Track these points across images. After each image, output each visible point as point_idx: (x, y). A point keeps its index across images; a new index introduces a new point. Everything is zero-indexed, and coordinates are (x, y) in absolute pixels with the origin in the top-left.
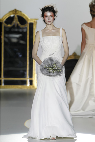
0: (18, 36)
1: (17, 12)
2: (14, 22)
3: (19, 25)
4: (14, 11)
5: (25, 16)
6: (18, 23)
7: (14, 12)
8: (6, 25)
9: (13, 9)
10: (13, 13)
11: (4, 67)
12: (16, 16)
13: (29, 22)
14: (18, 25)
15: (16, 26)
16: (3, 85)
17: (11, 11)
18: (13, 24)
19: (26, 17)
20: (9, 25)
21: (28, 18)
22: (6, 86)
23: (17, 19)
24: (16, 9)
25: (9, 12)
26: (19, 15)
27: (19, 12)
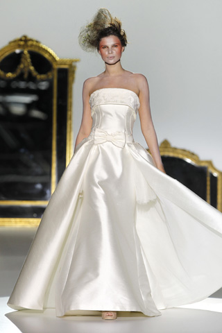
1: (30, 43)
2: (22, 66)
3: (35, 73)
4: (21, 40)
6: (32, 68)
7: (22, 43)
9: (19, 36)
10: (19, 46)
12: (26, 52)
13: (56, 67)
14: (30, 73)
15: (26, 76)
17: (15, 41)
18: (19, 71)
19: (50, 55)
20: (9, 75)
21: (54, 58)
23: (29, 60)
24: (25, 37)
25: (10, 43)
26: (32, 49)
27: (35, 43)
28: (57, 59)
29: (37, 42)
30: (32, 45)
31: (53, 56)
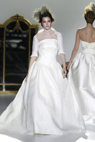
0: (18, 41)
1: (19, 17)
2: (16, 27)
3: (21, 30)
4: (15, 16)
5: (26, 21)
6: (20, 28)
7: (16, 18)
8: (8, 30)
11: (5, 73)
12: (18, 21)
13: (30, 28)
15: (18, 31)
16: (4, 90)
17: (13, 17)
18: (15, 29)
19: (28, 22)
20: (11, 31)
21: (29, 24)
22: (7, 91)
23: (19, 25)
24: (17, 15)
25: (11, 17)
26: (20, 20)
27: (21, 18)
28: (31, 24)
29: (22, 17)
30: (20, 19)
31: (29, 23)
